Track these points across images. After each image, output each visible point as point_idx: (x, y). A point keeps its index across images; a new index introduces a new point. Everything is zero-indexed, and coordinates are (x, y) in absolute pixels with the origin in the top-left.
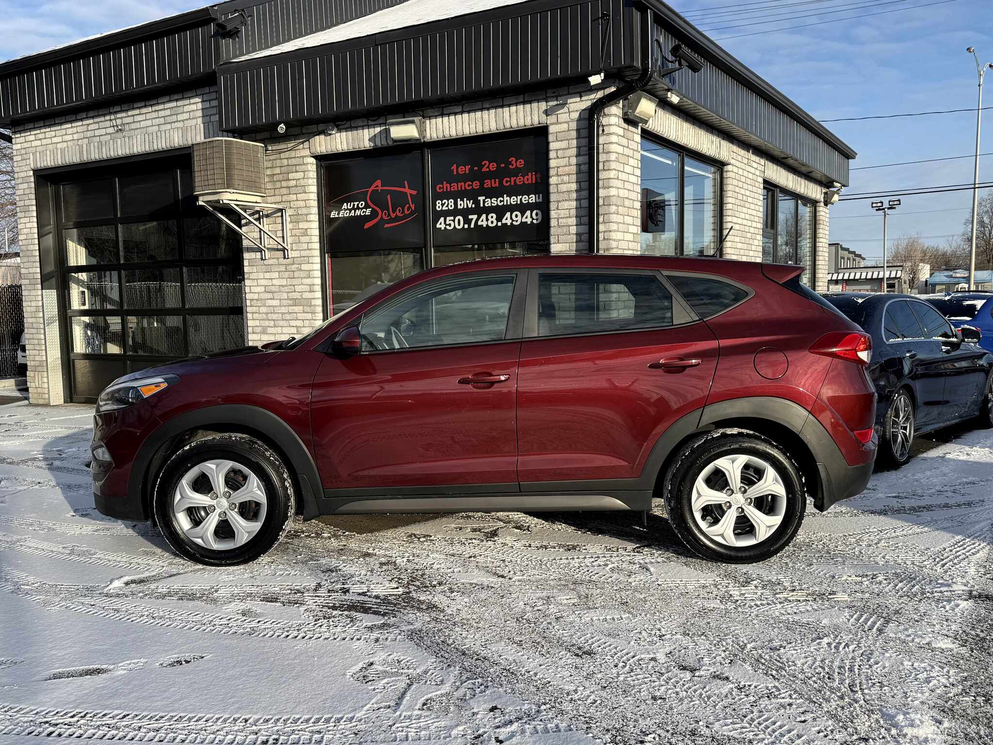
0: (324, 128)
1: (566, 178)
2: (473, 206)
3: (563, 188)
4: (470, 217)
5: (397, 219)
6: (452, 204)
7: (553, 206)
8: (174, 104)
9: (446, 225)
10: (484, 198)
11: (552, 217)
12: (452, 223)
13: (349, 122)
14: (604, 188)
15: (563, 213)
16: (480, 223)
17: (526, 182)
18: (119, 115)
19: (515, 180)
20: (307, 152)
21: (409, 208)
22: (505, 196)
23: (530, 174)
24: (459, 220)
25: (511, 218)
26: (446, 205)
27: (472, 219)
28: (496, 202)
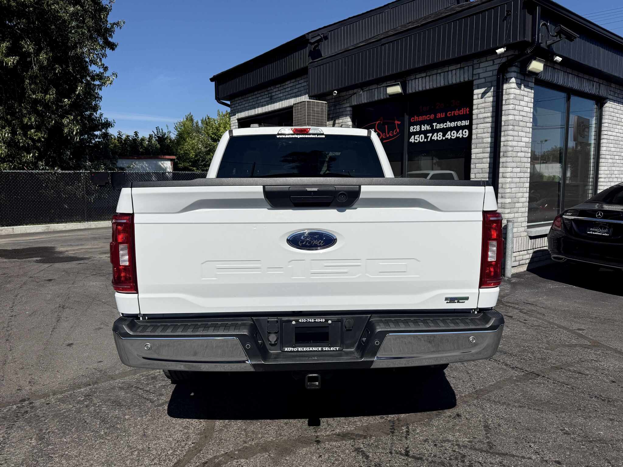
0: (356, 91)
1: (482, 110)
2: (430, 129)
3: (481, 116)
4: (428, 135)
5: (390, 137)
6: (419, 128)
7: (474, 127)
8: (292, 84)
9: (415, 140)
10: (436, 124)
11: (473, 133)
12: (418, 139)
13: (368, 87)
14: (505, 115)
15: (480, 131)
16: (433, 138)
17: (460, 114)
18: (270, 92)
19: (454, 113)
20: (348, 105)
21: (396, 131)
22: (448, 122)
23: (463, 109)
24: (422, 137)
25: (451, 135)
26: (415, 129)
27: (429, 136)
28: (442, 126)
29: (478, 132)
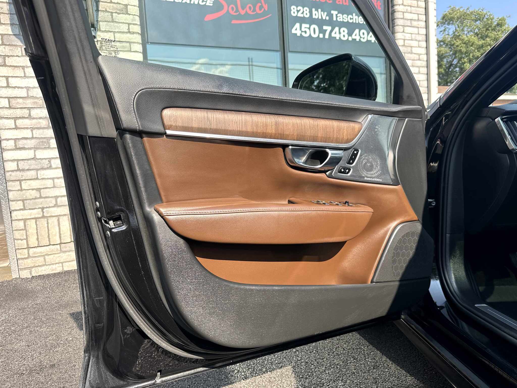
1: (409, 8)
2: (327, 18)
3: (407, 16)
4: (325, 28)
5: (247, 16)
6: (308, 12)
9: (302, 32)
10: (336, 12)
12: (308, 30)
15: (408, 36)
16: (333, 35)
21: (261, 7)
22: (354, 14)
24: (314, 29)
25: (359, 35)
26: (301, 11)
27: (327, 30)
28: (346, 18)
29: (405, 37)
